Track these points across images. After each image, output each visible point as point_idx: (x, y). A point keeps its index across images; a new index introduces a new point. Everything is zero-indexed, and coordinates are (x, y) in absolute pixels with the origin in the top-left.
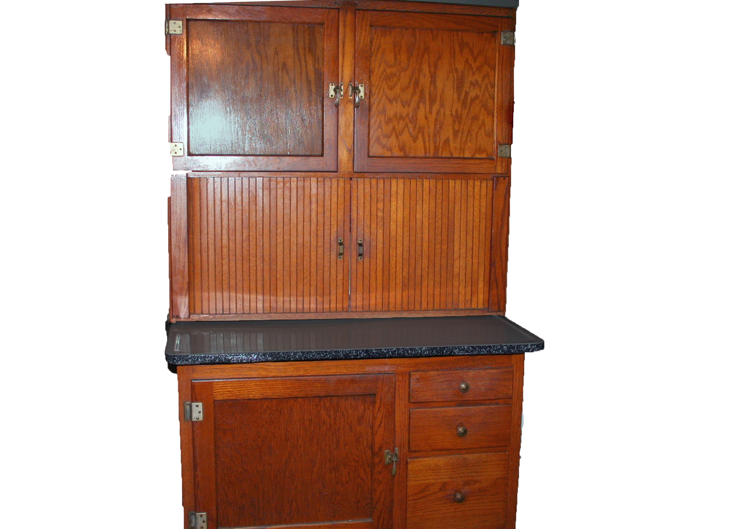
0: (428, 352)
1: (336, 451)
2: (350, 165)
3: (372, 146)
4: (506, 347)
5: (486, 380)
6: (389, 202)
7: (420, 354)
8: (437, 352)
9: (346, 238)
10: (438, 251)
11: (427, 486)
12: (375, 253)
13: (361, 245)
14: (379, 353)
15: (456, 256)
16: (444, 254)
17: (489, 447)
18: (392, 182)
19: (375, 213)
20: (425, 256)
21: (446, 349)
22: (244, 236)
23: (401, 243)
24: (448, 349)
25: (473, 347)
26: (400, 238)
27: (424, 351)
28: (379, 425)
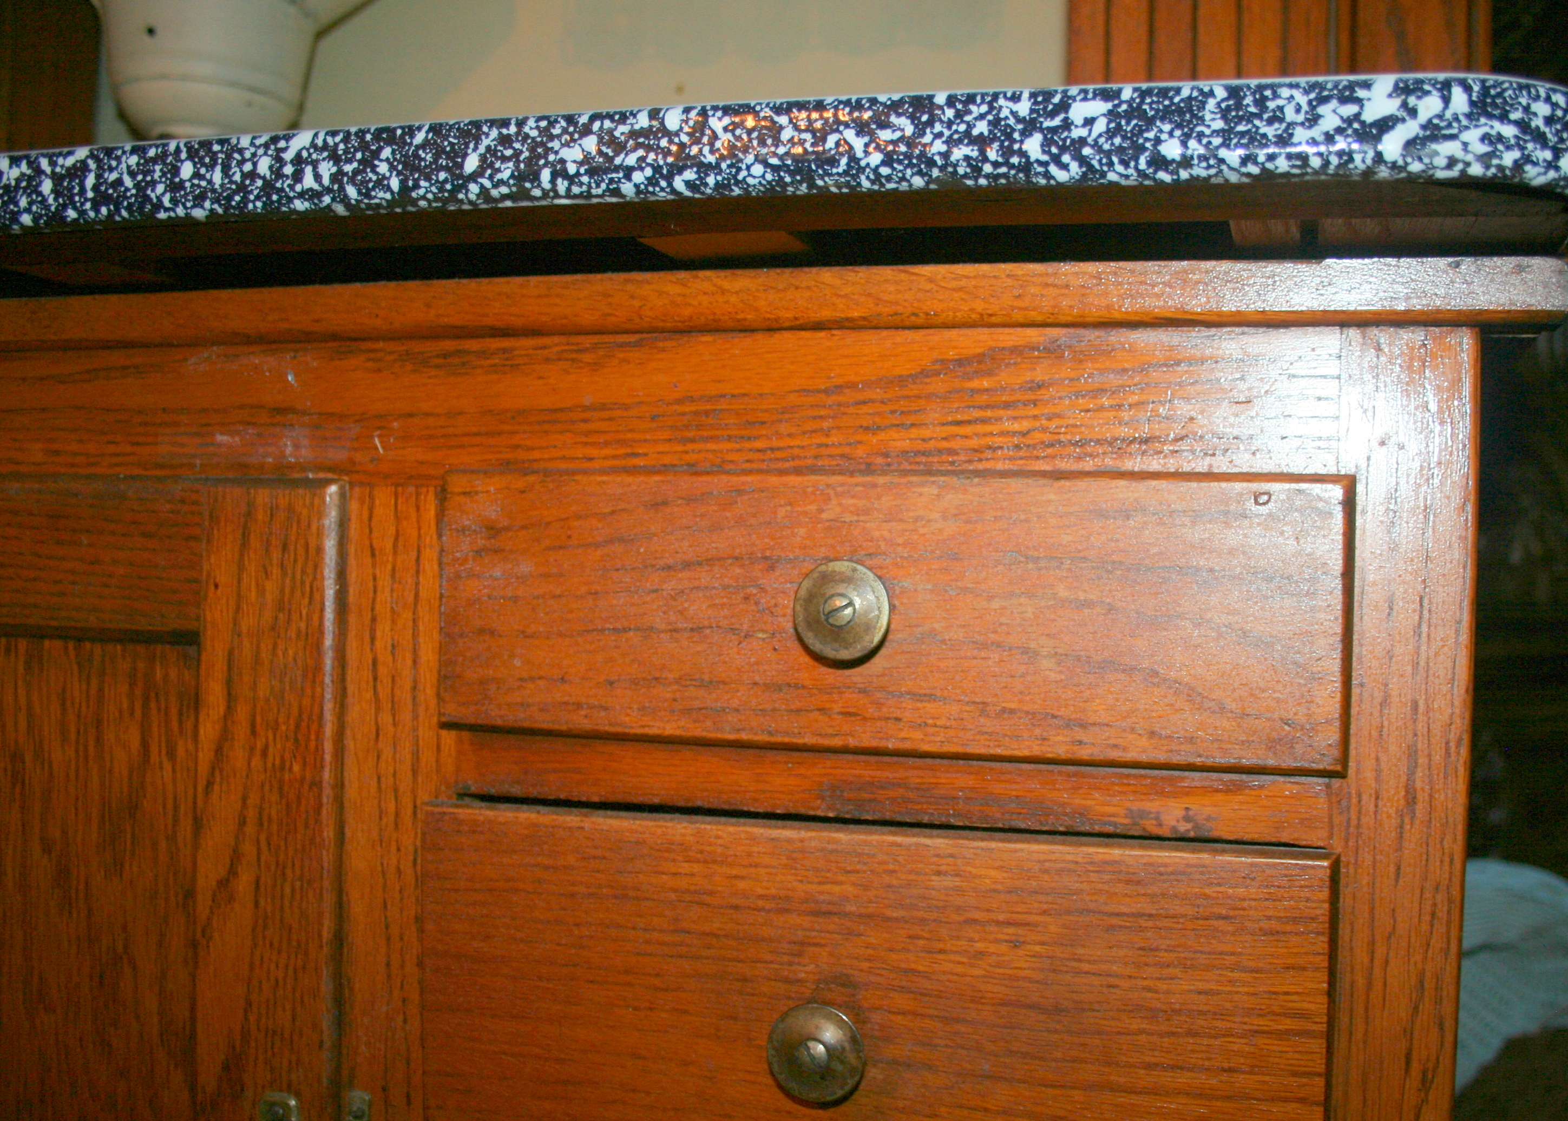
0: (327, 169)
4: (1099, 107)
7: (268, 186)
21: (490, 138)
24: (505, 140)
27: (298, 160)
28: (223, 883)
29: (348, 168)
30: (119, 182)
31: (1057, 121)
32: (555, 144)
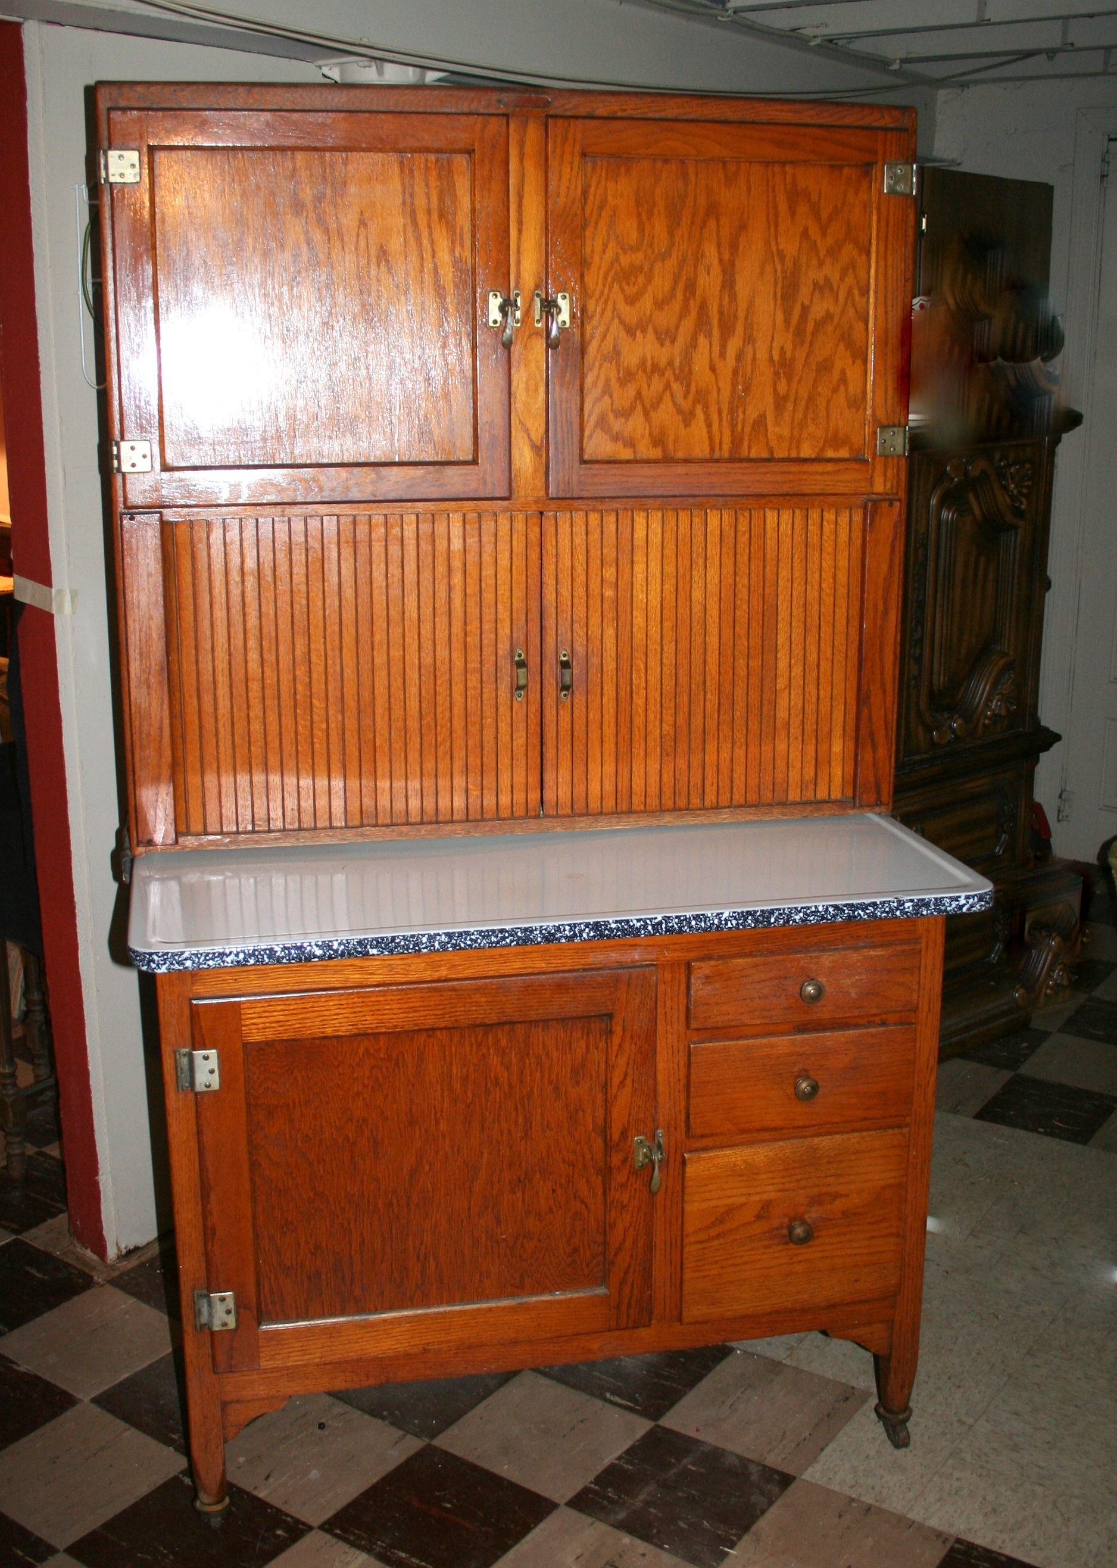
0: (734, 922)
1: (523, 1142)
2: (540, 483)
3: (590, 437)
4: (911, 904)
5: (860, 974)
6: (629, 566)
7: (718, 926)
8: (756, 921)
9: (531, 650)
10: (742, 672)
11: (730, 1211)
12: (599, 681)
13: (566, 665)
15: (781, 683)
16: (754, 680)
17: (865, 1119)
18: (636, 518)
19: (597, 591)
20: (711, 685)
21: (776, 914)
22: (298, 652)
23: (659, 657)
25: (836, 907)
26: (654, 647)
27: (726, 920)
28: (621, 1082)
29: (741, 921)
30: (673, 926)
31: (903, 907)
32: (793, 915)
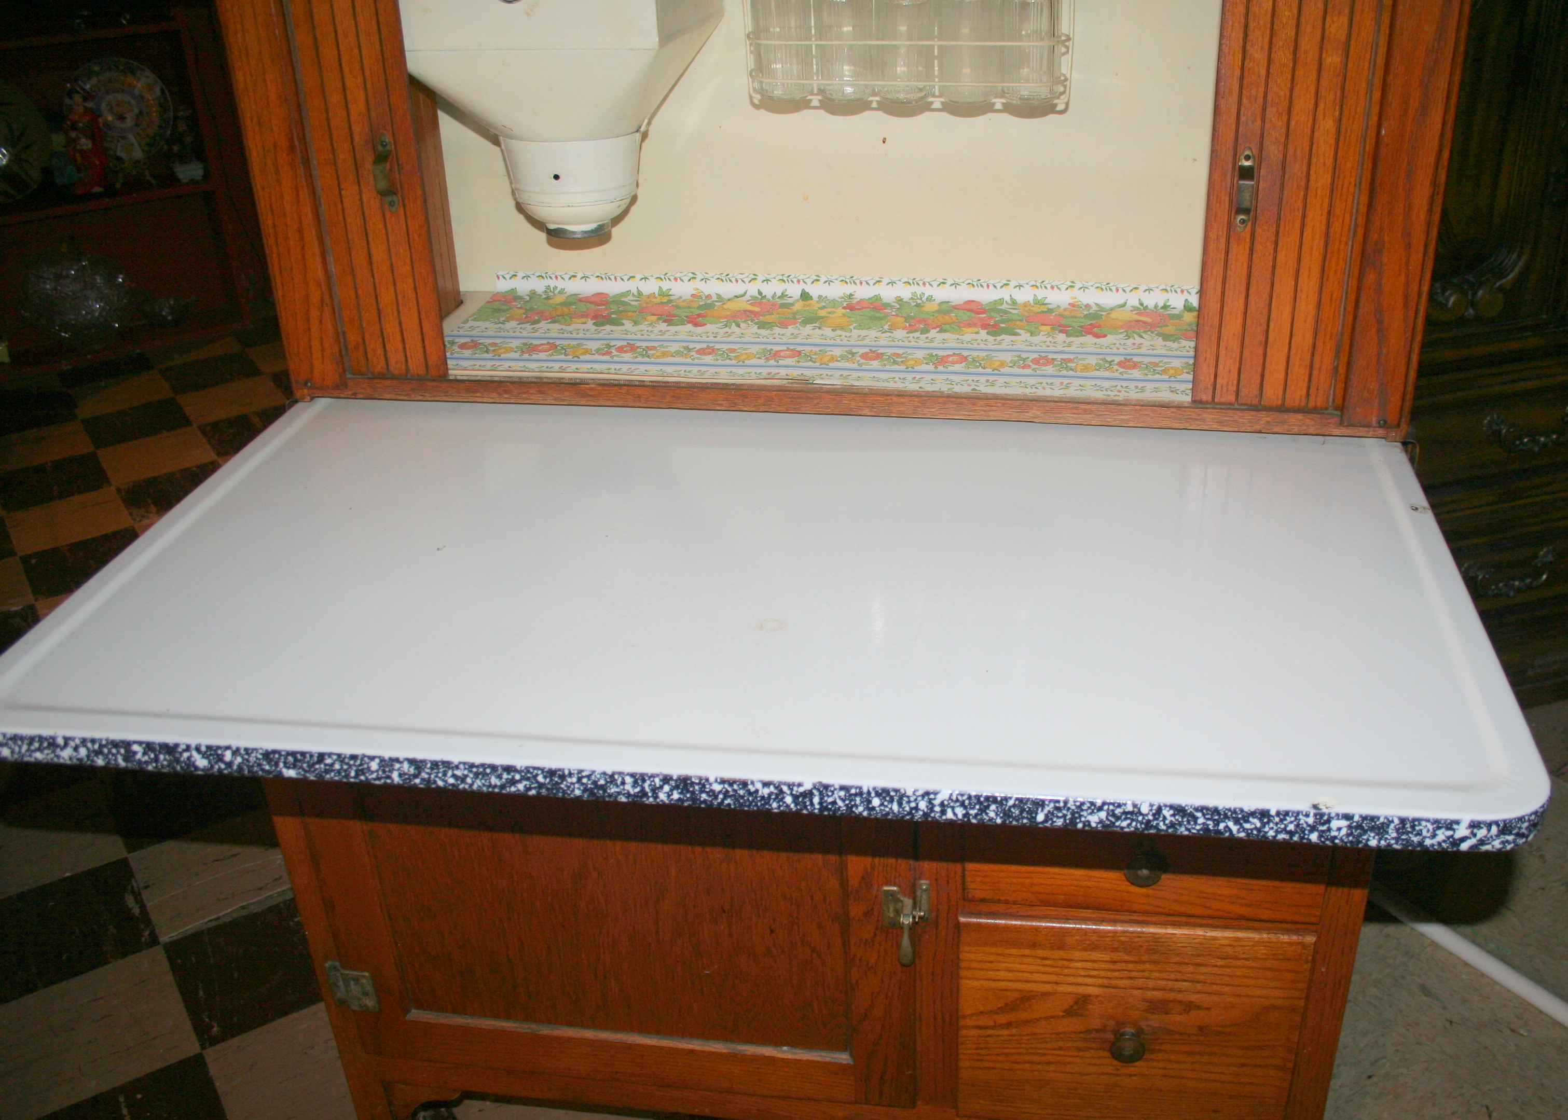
4: (1344, 823)
7: (926, 815)
8: (1007, 814)
14: (736, 797)
24: (1058, 809)
25: (1178, 810)
29: (973, 812)
30: (834, 803)
31: (1325, 828)
32: (1084, 813)
